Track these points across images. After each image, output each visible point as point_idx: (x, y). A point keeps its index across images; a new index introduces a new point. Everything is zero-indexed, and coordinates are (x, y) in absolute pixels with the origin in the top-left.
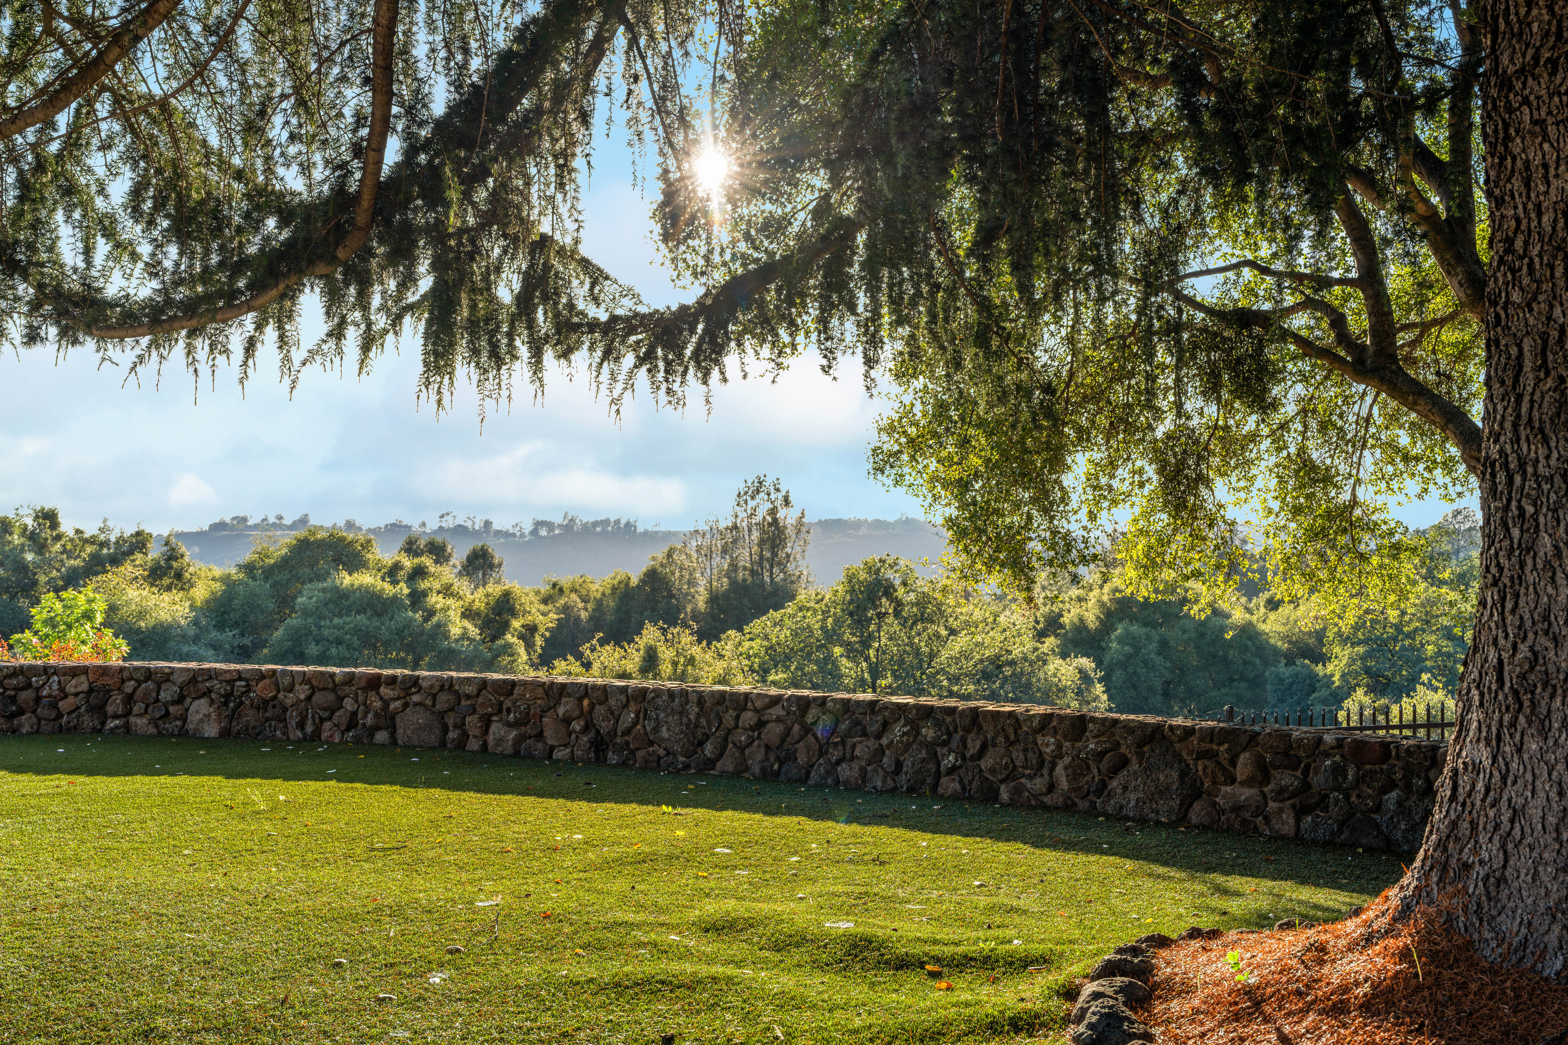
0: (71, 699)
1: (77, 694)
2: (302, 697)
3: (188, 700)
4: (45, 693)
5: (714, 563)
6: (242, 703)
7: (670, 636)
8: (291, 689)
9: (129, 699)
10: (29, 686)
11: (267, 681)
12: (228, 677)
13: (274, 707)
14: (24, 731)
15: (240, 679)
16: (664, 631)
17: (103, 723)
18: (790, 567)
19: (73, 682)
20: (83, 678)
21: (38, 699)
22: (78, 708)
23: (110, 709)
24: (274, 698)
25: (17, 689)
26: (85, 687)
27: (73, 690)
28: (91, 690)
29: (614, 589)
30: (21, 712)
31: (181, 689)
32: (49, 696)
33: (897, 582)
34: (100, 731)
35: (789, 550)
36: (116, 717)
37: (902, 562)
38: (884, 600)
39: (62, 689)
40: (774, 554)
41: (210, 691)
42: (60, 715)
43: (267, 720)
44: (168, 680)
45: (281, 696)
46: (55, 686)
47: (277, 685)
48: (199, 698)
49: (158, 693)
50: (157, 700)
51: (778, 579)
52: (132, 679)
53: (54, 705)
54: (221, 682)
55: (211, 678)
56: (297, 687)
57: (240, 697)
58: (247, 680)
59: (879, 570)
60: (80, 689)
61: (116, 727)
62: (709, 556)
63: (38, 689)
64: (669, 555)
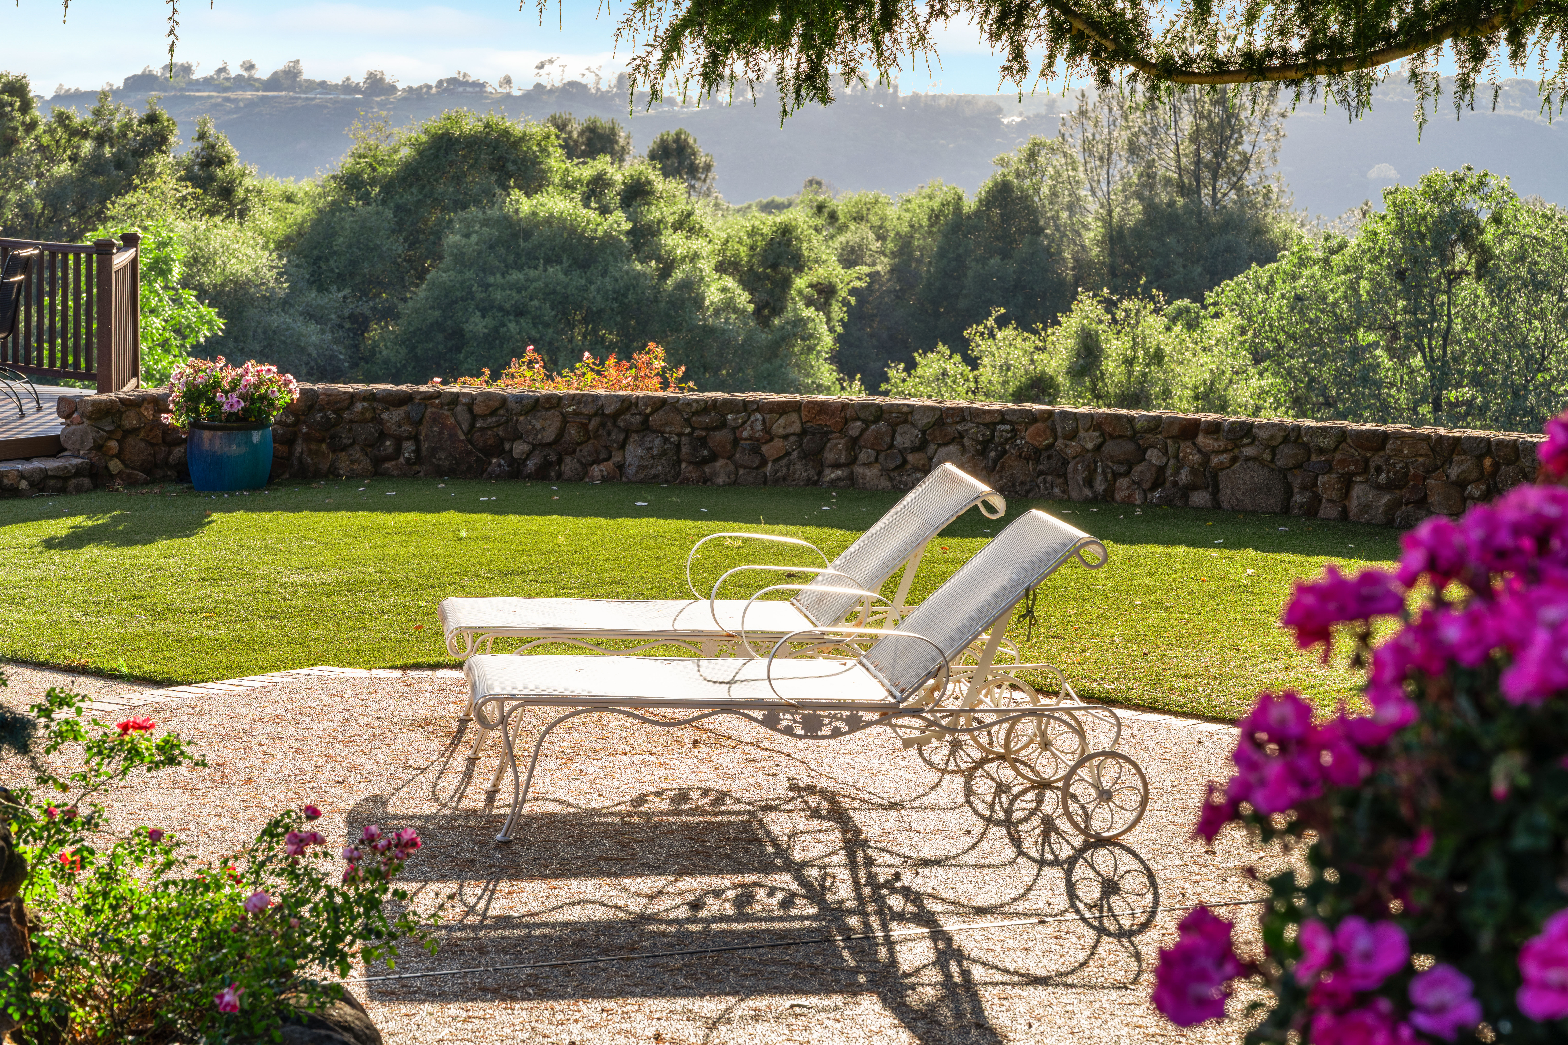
0: (778, 443)
1: (785, 437)
2: (1090, 446)
3: (932, 447)
4: (745, 434)
5: (1115, 173)
6: (1005, 452)
7: (1120, 315)
8: (1073, 435)
9: (854, 444)
10: (723, 425)
11: (1040, 425)
12: (988, 419)
13: (1049, 457)
14: (720, 481)
15: (1003, 421)
16: (1110, 306)
17: (820, 473)
18: (1250, 179)
19: (782, 421)
20: (794, 417)
21: (736, 441)
22: (788, 454)
23: (830, 456)
24: (1051, 446)
25: (709, 428)
26: (796, 428)
27: (781, 431)
28: (804, 432)
29: (934, 216)
30: (713, 457)
31: (924, 432)
32: (751, 438)
33: (1484, 217)
34: (815, 483)
35: (1246, 147)
36: (836, 466)
37: (1492, 182)
38: (1459, 248)
39: (767, 430)
40: (1220, 155)
41: (961, 436)
42: (764, 463)
43: (1041, 473)
44: (905, 421)
45: (1060, 443)
46: (759, 426)
47: (1053, 430)
48: (946, 444)
49: (893, 438)
50: (891, 446)
51: (1226, 201)
52: (858, 419)
53: (755, 450)
54: (978, 424)
55: (963, 419)
56: (1082, 433)
57: (1002, 444)
58: (1011, 423)
59: (1452, 195)
60: (790, 430)
61: (839, 479)
62: (1106, 159)
63: (734, 429)
64: (1032, 156)
